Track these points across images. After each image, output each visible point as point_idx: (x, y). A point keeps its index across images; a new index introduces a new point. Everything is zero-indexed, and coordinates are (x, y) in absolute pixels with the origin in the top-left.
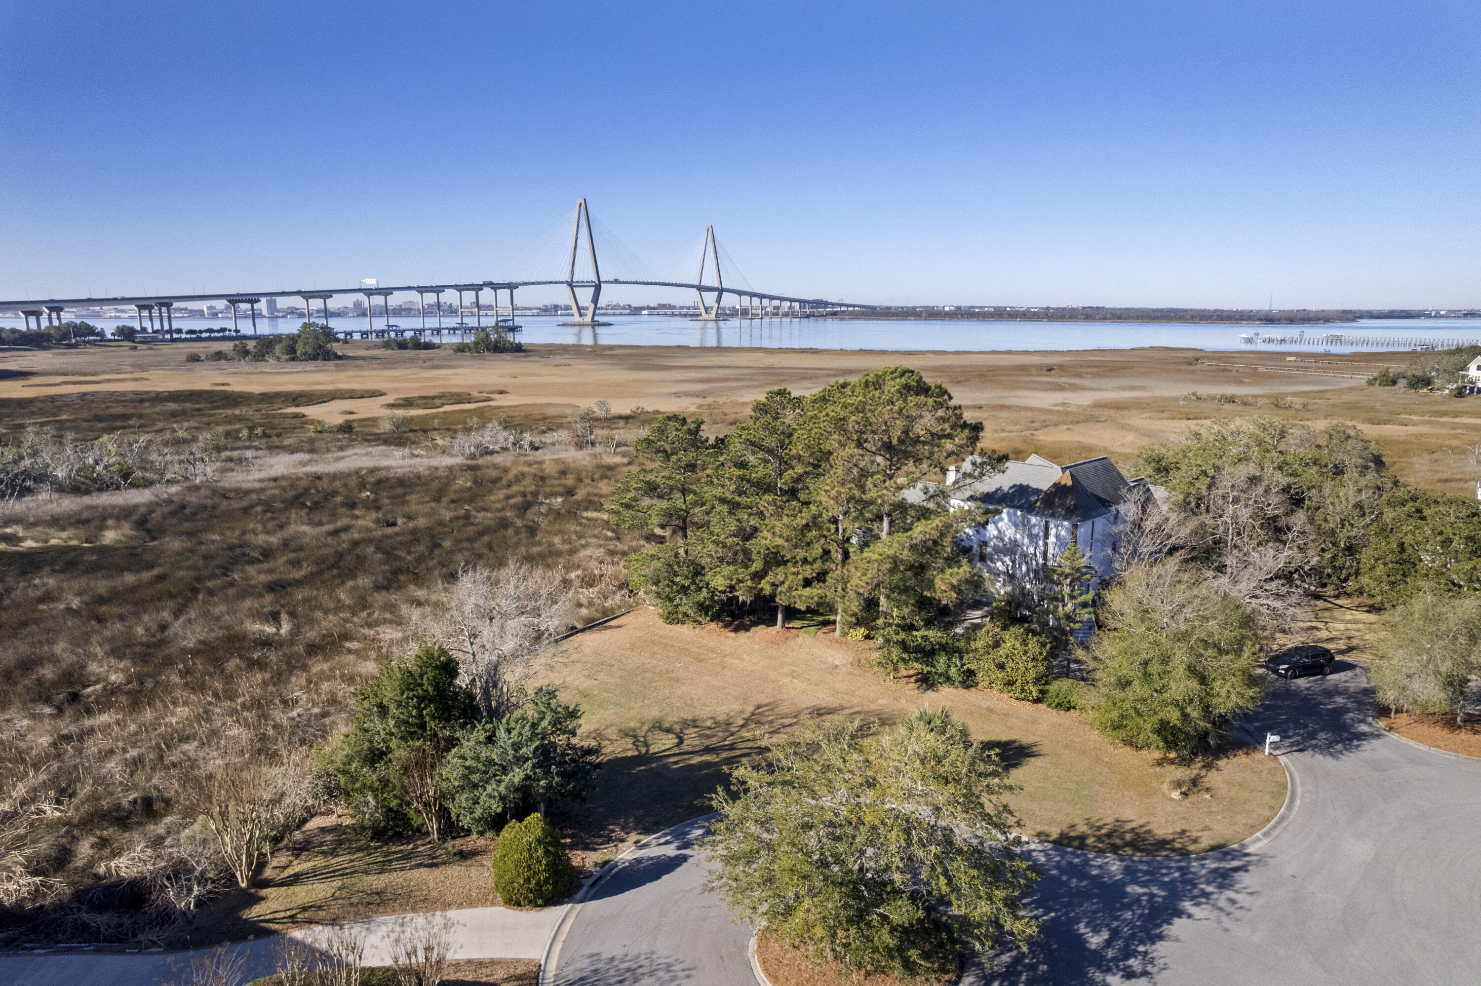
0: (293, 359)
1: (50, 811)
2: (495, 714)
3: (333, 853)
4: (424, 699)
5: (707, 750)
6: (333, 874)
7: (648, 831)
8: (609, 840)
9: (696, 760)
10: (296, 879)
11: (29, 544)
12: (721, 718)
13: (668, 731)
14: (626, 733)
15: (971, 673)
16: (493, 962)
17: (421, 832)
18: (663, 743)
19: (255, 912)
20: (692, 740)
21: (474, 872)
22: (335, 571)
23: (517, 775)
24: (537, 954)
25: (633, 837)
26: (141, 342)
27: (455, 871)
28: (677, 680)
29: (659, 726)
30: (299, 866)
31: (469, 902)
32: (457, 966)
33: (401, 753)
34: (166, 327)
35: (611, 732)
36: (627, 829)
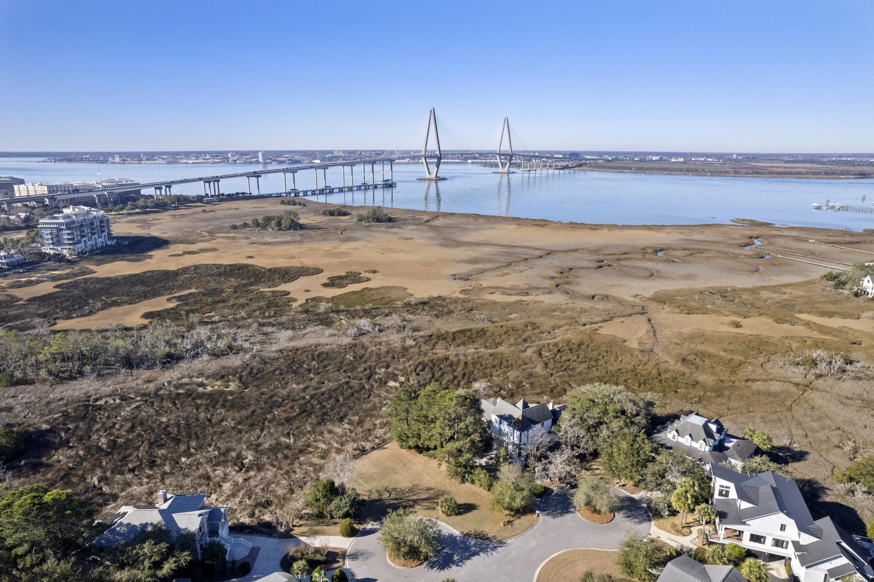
0: (280, 230)
1: (248, 502)
2: (343, 494)
3: (307, 520)
4: (327, 491)
5: (396, 499)
6: (308, 525)
7: (375, 521)
8: (366, 522)
9: (392, 502)
10: (300, 526)
11: (209, 389)
12: (403, 488)
13: (388, 491)
14: (377, 491)
15: (473, 480)
16: (338, 548)
17: (326, 517)
18: (386, 495)
19: (292, 533)
20: (393, 496)
21: (336, 528)
22: (305, 414)
23: (345, 510)
24: (347, 547)
25: (371, 522)
26: (206, 203)
27: (332, 527)
28: (396, 473)
29: (386, 490)
30: (301, 523)
31: (334, 534)
32: (331, 548)
33: (322, 501)
34: (217, 193)
35: (374, 491)
36: (370, 520)
